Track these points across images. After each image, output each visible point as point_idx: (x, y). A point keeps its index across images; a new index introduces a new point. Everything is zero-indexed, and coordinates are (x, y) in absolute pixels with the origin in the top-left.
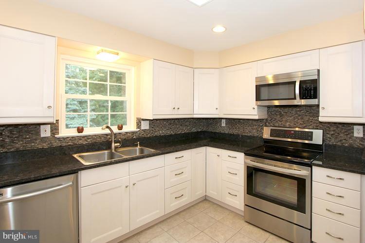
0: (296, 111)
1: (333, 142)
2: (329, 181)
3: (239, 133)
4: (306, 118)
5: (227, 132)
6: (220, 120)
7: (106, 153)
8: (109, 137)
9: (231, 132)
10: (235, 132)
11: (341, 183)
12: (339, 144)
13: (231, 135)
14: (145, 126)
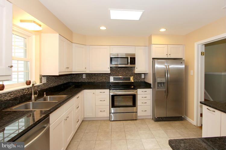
0: (123, 69)
1: (136, 81)
2: (143, 93)
3: (95, 81)
4: (127, 72)
5: (87, 81)
6: (82, 74)
7: (31, 104)
8: (25, 91)
9: (89, 81)
10: (92, 81)
11: (146, 93)
12: (138, 81)
13: (89, 82)
14: (44, 81)
